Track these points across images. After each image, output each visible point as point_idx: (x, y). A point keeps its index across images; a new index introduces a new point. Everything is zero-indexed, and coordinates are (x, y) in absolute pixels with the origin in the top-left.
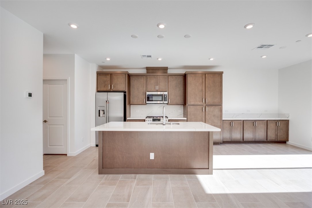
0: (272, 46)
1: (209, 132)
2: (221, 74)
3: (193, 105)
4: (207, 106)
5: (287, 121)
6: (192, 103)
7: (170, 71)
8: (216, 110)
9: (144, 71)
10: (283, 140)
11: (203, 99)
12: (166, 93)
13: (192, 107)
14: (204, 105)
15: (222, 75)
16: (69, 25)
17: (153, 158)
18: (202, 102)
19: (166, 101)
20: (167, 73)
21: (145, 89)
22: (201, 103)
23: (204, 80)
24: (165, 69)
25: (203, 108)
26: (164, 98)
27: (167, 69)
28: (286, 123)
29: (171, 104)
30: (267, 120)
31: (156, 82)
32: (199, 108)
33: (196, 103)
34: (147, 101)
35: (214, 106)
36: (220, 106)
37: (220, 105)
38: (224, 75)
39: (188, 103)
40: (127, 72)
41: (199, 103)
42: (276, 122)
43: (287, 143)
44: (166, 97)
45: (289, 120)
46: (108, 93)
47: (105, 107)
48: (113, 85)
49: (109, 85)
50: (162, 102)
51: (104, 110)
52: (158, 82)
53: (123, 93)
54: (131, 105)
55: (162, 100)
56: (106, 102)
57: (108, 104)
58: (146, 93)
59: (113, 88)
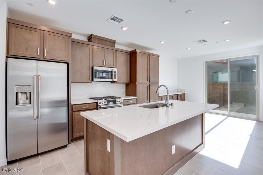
2: (158, 56)
3: (142, 84)
4: (151, 84)
6: (141, 82)
7: (117, 46)
8: (156, 88)
11: (148, 78)
12: (115, 70)
13: (140, 85)
14: (149, 83)
15: (159, 58)
18: (148, 80)
19: (115, 78)
20: (115, 47)
21: (90, 63)
22: (147, 82)
23: (148, 60)
24: (113, 42)
25: (148, 86)
27: (115, 43)
30: (177, 95)
31: (104, 55)
32: (145, 86)
33: (144, 82)
34: (95, 78)
35: (155, 85)
39: (138, 82)
41: (146, 82)
42: (181, 95)
44: (116, 74)
45: (185, 94)
46: (38, 61)
47: (32, 87)
48: (46, 50)
49: (39, 49)
50: (111, 80)
51: (30, 93)
52: (106, 57)
53: (66, 64)
54: (72, 82)
55: (112, 78)
56: (35, 77)
57: (39, 81)
58: (93, 68)
59: (46, 55)
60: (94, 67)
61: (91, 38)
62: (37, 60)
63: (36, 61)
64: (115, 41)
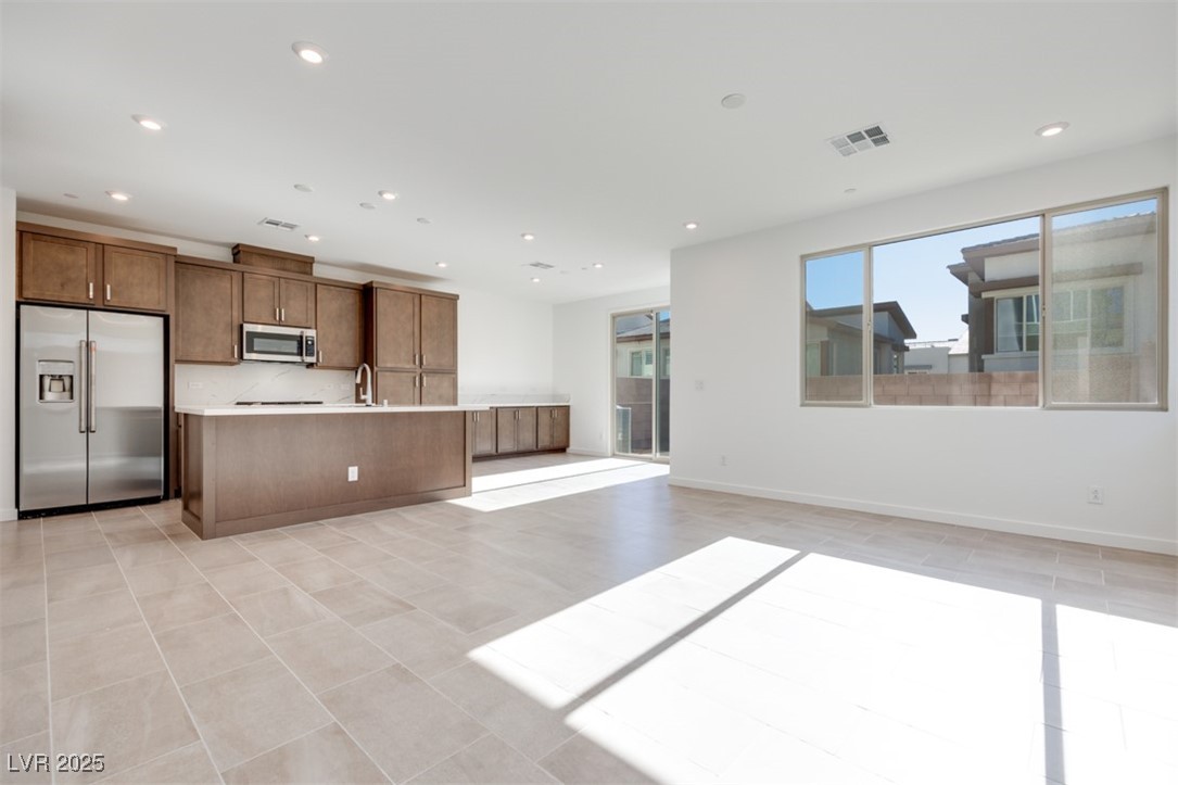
0: (551, 267)
1: (465, 412)
2: (453, 299)
3: (392, 370)
4: (425, 372)
5: (567, 408)
6: (389, 365)
7: (319, 271)
8: (446, 382)
9: (224, 256)
10: (562, 445)
11: (415, 356)
12: (311, 333)
13: (388, 374)
14: (419, 371)
15: (456, 304)
16: (136, 119)
17: (356, 479)
18: (414, 362)
19: (312, 355)
20: (311, 274)
21: (235, 314)
22: (412, 366)
23: (417, 309)
24: (305, 263)
25: (415, 378)
26: (303, 346)
27: (311, 264)
28: (565, 410)
29: (325, 364)
30: (537, 407)
31: (276, 295)
32: (407, 377)
33: (400, 365)
34: (248, 352)
35: (440, 375)
36: (453, 376)
37: (451, 371)
38: (460, 303)
39: (377, 366)
40: (175, 249)
41: (408, 366)
42: (551, 409)
43: (568, 450)
44: (313, 344)
45: (568, 407)
46: (90, 312)
47: (77, 364)
48: (108, 287)
49: (91, 285)
50: (298, 359)
51: (71, 377)
52: (283, 299)
53: (161, 319)
54: (177, 361)
55: (300, 354)
56: (84, 345)
57: (93, 353)
58: (241, 327)
59: (109, 298)
60: (245, 325)
61: (239, 252)
62: (88, 309)
63: (85, 311)
64: (313, 258)
